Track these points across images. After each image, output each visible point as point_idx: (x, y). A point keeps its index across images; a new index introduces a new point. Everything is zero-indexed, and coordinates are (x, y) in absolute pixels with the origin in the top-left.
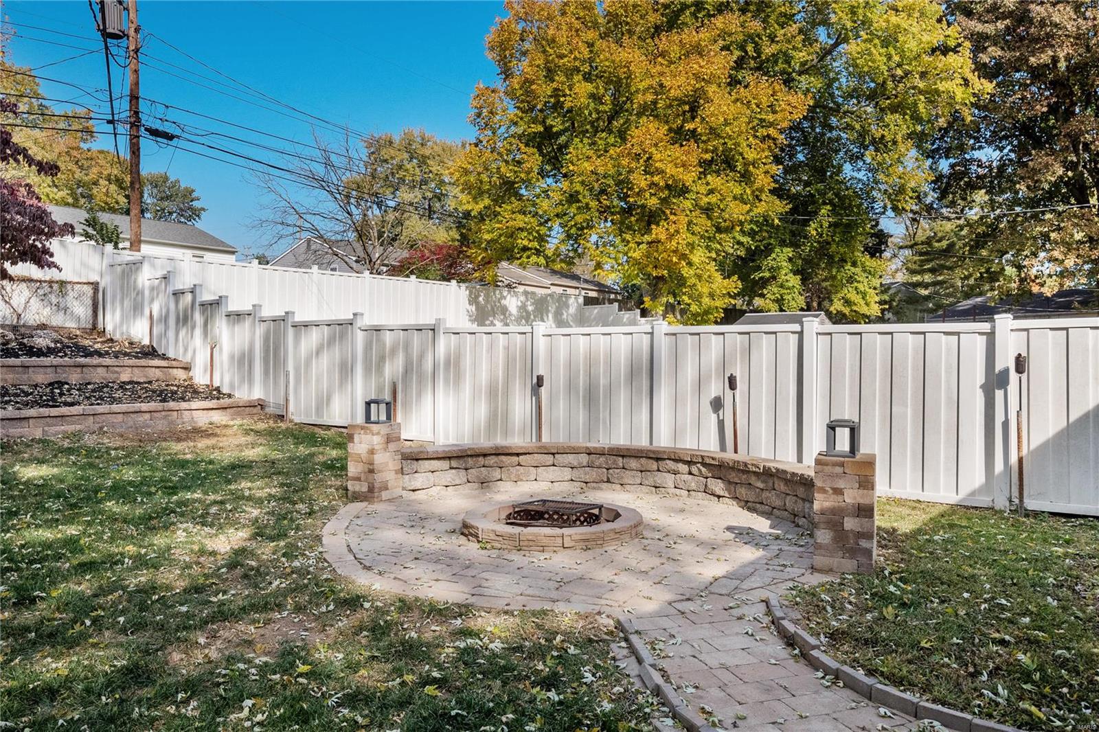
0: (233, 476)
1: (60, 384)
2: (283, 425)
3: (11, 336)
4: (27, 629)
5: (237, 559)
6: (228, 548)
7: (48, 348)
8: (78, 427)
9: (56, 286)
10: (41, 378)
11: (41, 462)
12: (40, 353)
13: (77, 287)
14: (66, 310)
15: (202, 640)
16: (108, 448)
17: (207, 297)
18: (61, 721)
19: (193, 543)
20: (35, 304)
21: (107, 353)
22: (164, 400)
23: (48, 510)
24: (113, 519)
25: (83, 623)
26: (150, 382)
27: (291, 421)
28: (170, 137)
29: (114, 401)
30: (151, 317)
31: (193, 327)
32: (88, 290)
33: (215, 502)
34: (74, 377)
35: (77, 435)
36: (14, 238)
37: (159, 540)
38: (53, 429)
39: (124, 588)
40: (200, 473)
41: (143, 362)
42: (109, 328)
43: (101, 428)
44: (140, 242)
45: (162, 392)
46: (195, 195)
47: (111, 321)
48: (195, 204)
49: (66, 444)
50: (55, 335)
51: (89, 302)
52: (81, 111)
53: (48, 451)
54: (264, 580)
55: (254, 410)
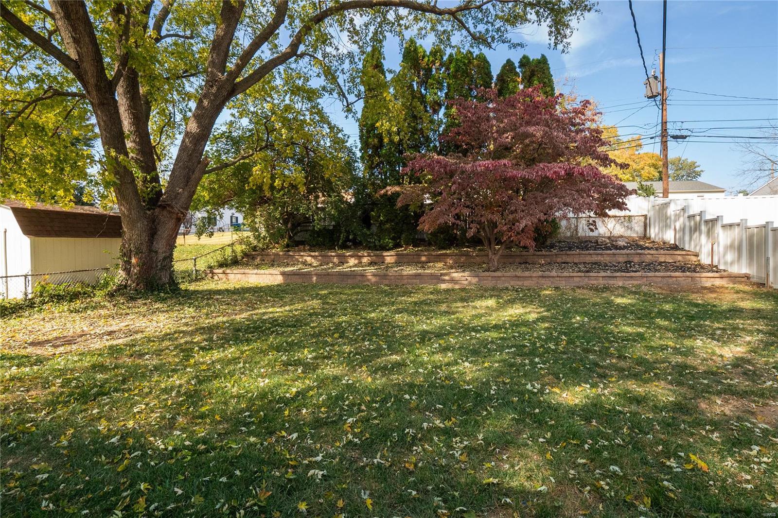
0: (730, 315)
1: (630, 262)
2: (765, 290)
3: (608, 241)
4: (624, 370)
5: (738, 363)
6: (731, 355)
7: (624, 246)
8: (639, 282)
9: (627, 218)
10: (621, 259)
11: (623, 296)
12: (621, 248)
13: (636, 218)
14: (631, 229)
15: (719, 402)
16: (654, 293)
17: (708, 217)
18: (643, 416)
19: (706, 348)
20: (618, 227)
21: (652, 248)
22: (684, 271)
23: (628, 318)
24: (660, 328)
25: (649, 374)
26: (675, 262)
27: (771, 287)
28: (684, 137)
29: (656, 271)
30: (675, 229)
31: (700, 233)
32: (643, 219)
33: (719, 328)
34: (636, 259)
35: (639, 286)
36: (610, 199)
37: (688, 343)
38: (627, 283)
39: (670, 363)
40: (708, 311)
41: (671, 252)
42: (653, 236)
43: (650, 283)
44: (668, 193)
45: (682, 267)
46: (696, 165)
47: (653, 233)
48: (697, 169)
49: (634, 289)
50: (626, 240)
51: (642, 224)
52: (636, 137)
53: (625, 291)
54: (760, 379)
55: (743, 279)
